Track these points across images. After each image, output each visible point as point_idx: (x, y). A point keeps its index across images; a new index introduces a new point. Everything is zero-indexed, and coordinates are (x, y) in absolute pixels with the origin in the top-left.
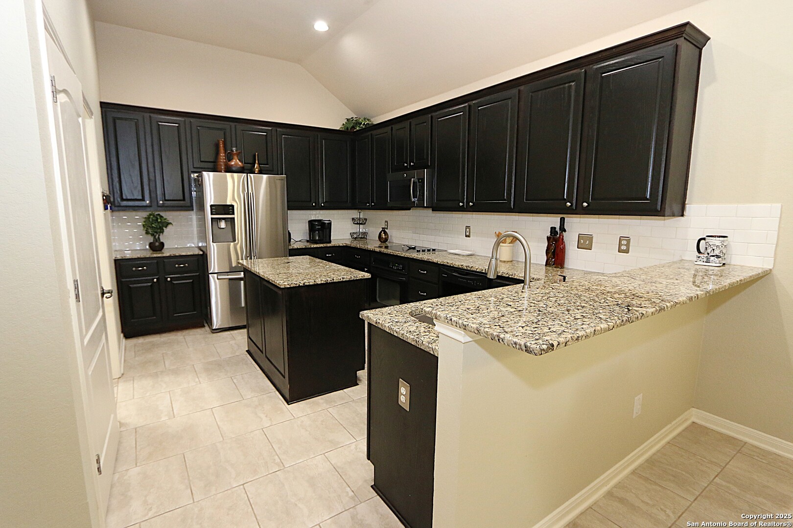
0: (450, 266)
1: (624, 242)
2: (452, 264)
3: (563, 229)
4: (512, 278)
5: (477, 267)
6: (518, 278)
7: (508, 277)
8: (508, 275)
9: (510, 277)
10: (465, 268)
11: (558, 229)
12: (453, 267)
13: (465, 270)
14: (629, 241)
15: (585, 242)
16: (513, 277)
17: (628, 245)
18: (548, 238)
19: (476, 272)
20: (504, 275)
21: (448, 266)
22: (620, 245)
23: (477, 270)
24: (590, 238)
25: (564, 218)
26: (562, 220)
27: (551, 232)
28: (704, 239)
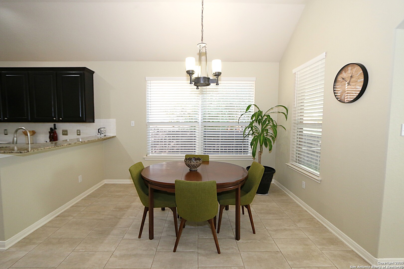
1: (78, 132)
3: (55, 128)
11: (53, 129)
14: (80, 131)
15: (65, 133)
17: (80, 132)
18: (50, 132)
22: (77, 133)
24: (66, 131)
25: (55, 124)
27: (50, 129)
28: (100, 129)
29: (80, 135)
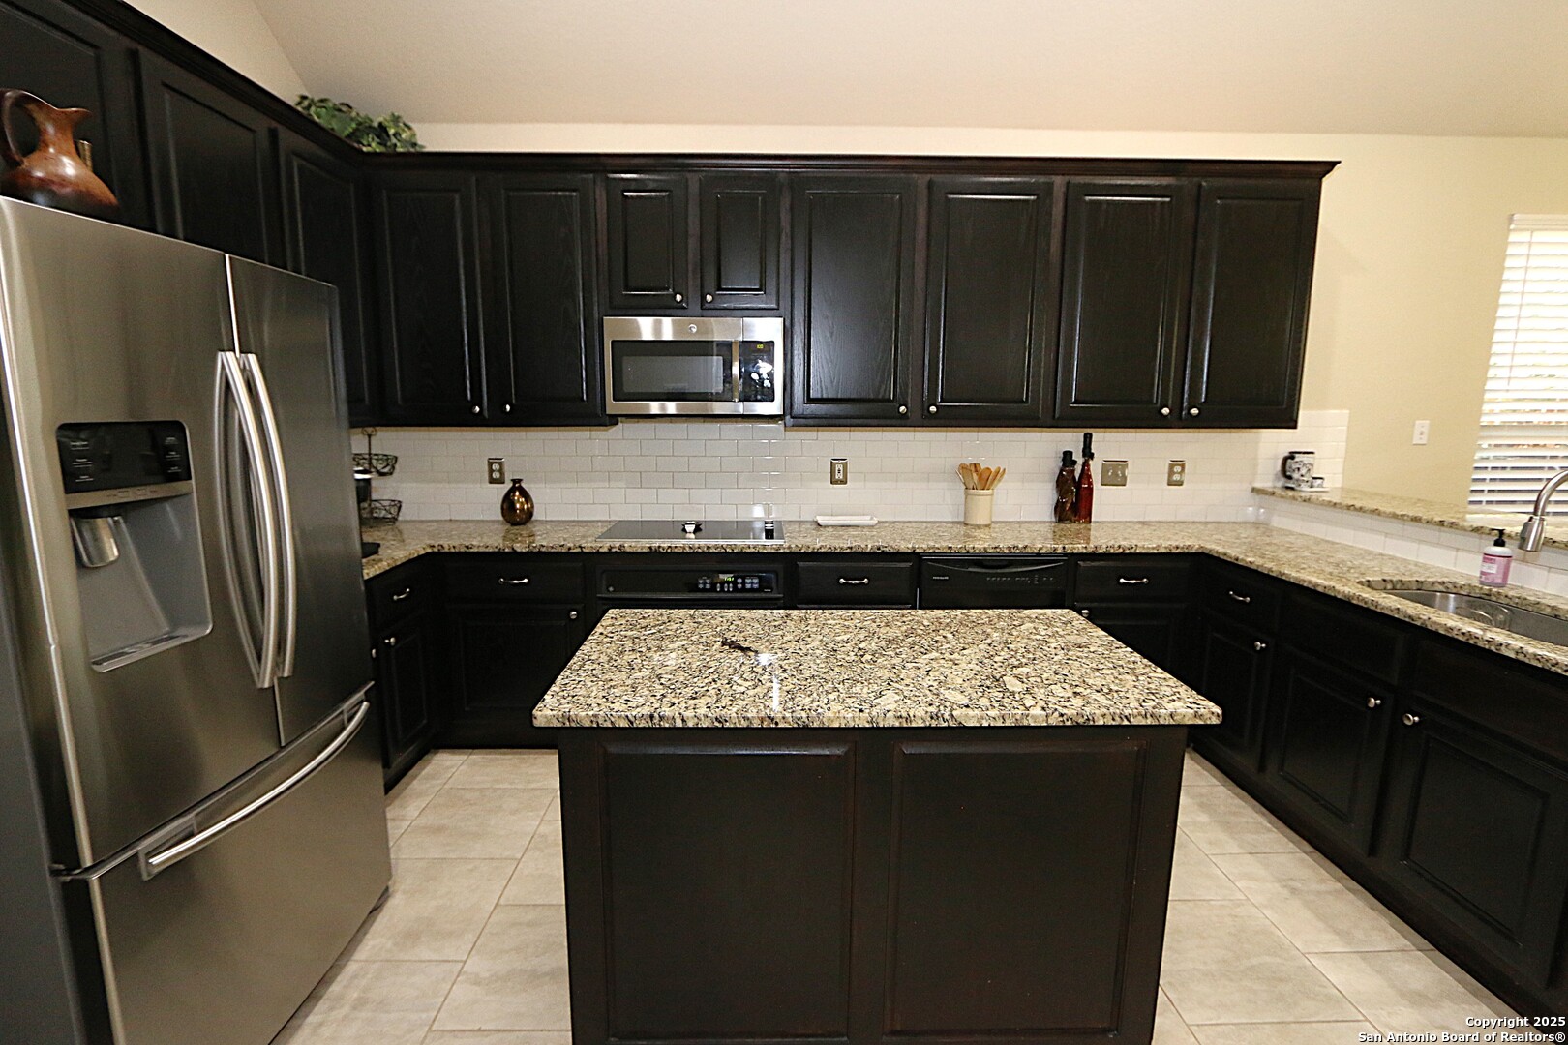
3: (1088, 454)
4: (1130, 554)
6: (1143, 551)
7: (1122, 554)
8: (1121, 550)
9: (1127, 551)
10: (1007, 551)
11: (1078, 456)
12: (968, 554)
13: (1006, 555)
15: (1116, 475)
16: (1133, 551)
17: (1182, 472)
19: (1039, 555)
20: (1112, 551)
21: (951, 554)
23: (1041, 552)
24: (1122, 465)
25: (1091, 435)
26: (1088, 438)
27: (1064, 459)
28: (1293, 458)
29: (1180, 483)
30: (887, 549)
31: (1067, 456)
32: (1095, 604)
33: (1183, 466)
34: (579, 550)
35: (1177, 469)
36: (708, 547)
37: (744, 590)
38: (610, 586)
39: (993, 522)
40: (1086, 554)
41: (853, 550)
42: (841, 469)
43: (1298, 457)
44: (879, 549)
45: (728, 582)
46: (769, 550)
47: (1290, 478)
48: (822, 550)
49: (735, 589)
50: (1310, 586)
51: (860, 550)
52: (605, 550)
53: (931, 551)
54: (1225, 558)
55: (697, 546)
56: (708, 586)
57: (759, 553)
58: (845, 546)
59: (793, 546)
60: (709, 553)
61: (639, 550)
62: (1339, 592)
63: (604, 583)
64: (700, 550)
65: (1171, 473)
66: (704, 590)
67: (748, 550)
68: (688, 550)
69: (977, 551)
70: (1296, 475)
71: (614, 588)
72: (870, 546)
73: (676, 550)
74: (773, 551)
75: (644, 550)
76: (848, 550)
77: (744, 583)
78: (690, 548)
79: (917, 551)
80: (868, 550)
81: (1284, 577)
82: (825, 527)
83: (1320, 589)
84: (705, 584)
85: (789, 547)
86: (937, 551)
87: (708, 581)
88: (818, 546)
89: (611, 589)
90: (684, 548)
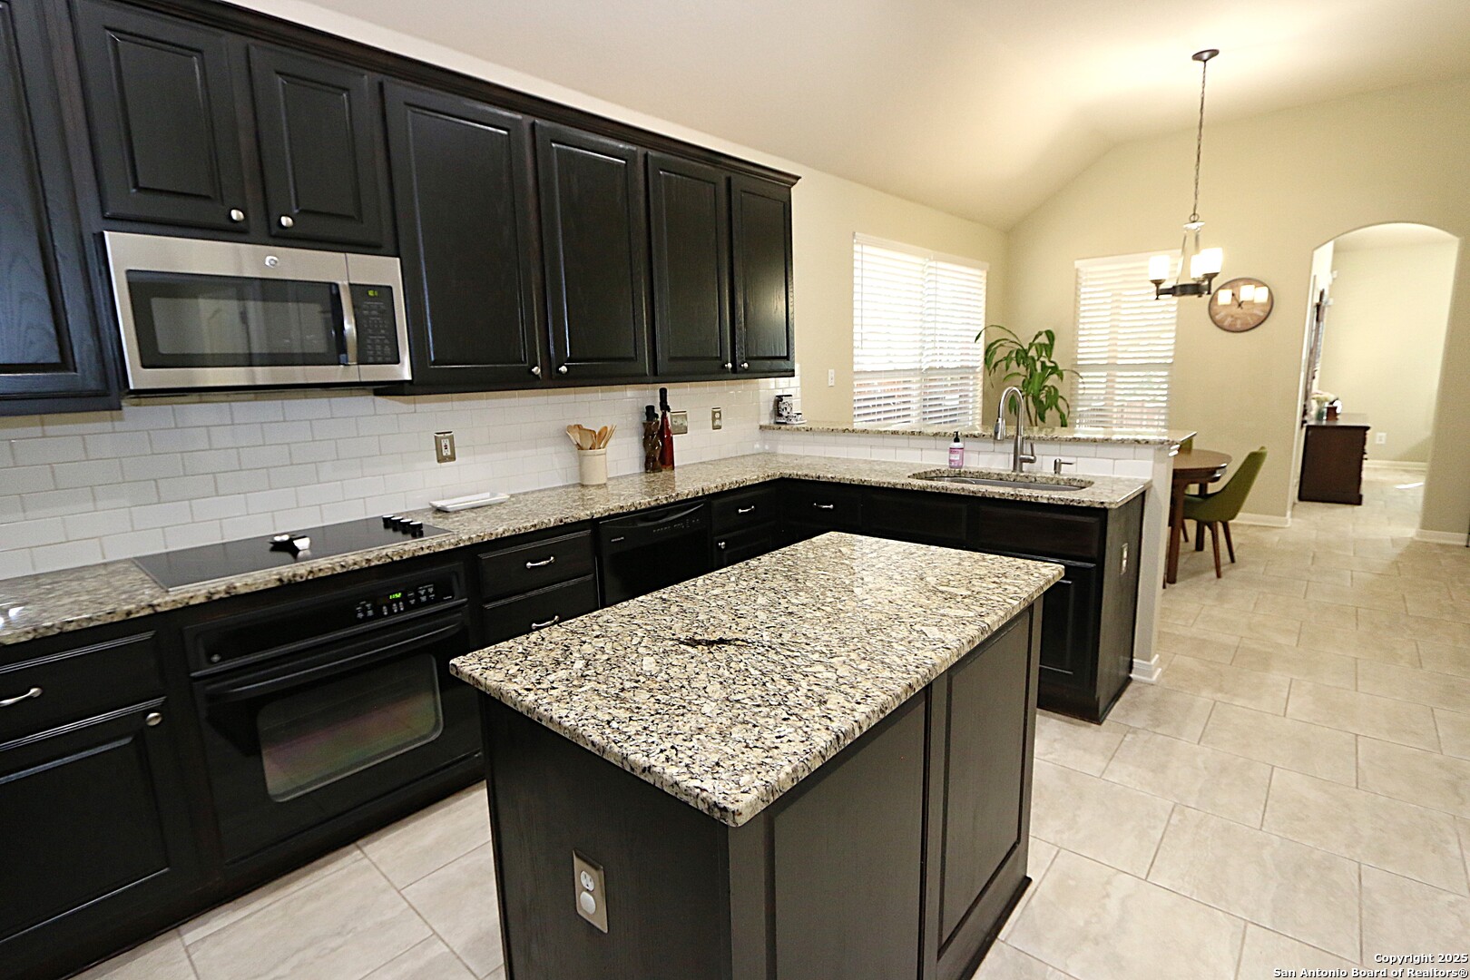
0: (629, 513)
2: (633, 504)
3: (665, 408)
4: (743, 487)
5: (687, 492)
7: (739, 488)
10: (665, 502)
12: (636, 511)
13: (664, 506)
14: (720, 414)
16: (744, 484)
17: (720, 418)
18: (645, 426)
19: (687, 500)
21: (624, 514)
23: (689, 497)
26: (663, 394)
27: (647, 414)
28: (782, 400)
29: (719, 427)
30: (568, 521)
31: (650, 409)
32: (731, 535)
33: (720, 412)
34: (148, 611)
35: (717, 415)
36: (368, 561)
37: (419, 605)
38: (213, 655)
39: (609, 479)
40: (717, 493)
41: (538, 527)
42: (448, 444)
43: (785, 399)
44: (561, 521)
45: (397, 601)
46: (447, 548)
47: (781, 415)
48: (506, 534)
49: (408, 608)
50: (890, 486)
51: (544, 526)
52: (202, 600)
53: (607, 514)
54: (807, 478)
55: (351, 562)
56: (370, 613)
57: (435, 554)
58: (529, 525)
59: (474, 536)
60: (370, 568)
61: (262, 587)
62: (915, 486)
63: (202, 651)
64: (357, 567)
65: (714, 419)
66: (366, 619)
67: (421, 553)
68: (339, 570)
69: (643, 507)
70: (785, 414)
71: (220, 654)
72: (552, 520)
73: (321, 574)
74: (452, 547)
75: (270, 586)
76: (532, 529)
77: (418, 596)
78: (342, 566)
79: (595, 516)
80: (552, 525)
81: (865, 483)
82: (457, 512)
83: (899, 487)
84: (365, 610)
85: (470, 538)
86: (612, 513)
87: (368, 605)
88: (500, 530)
89: (216, 658)
90: (334, 569)
